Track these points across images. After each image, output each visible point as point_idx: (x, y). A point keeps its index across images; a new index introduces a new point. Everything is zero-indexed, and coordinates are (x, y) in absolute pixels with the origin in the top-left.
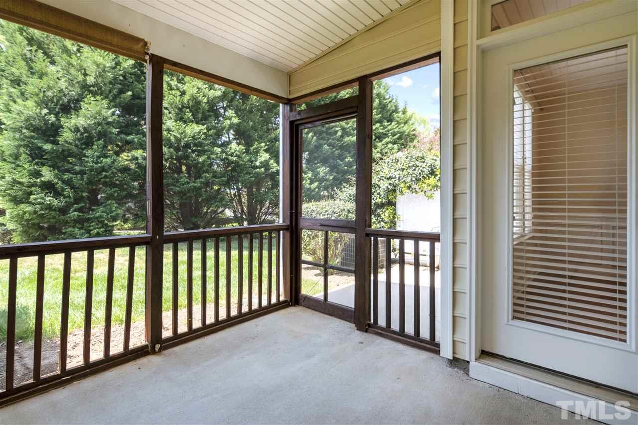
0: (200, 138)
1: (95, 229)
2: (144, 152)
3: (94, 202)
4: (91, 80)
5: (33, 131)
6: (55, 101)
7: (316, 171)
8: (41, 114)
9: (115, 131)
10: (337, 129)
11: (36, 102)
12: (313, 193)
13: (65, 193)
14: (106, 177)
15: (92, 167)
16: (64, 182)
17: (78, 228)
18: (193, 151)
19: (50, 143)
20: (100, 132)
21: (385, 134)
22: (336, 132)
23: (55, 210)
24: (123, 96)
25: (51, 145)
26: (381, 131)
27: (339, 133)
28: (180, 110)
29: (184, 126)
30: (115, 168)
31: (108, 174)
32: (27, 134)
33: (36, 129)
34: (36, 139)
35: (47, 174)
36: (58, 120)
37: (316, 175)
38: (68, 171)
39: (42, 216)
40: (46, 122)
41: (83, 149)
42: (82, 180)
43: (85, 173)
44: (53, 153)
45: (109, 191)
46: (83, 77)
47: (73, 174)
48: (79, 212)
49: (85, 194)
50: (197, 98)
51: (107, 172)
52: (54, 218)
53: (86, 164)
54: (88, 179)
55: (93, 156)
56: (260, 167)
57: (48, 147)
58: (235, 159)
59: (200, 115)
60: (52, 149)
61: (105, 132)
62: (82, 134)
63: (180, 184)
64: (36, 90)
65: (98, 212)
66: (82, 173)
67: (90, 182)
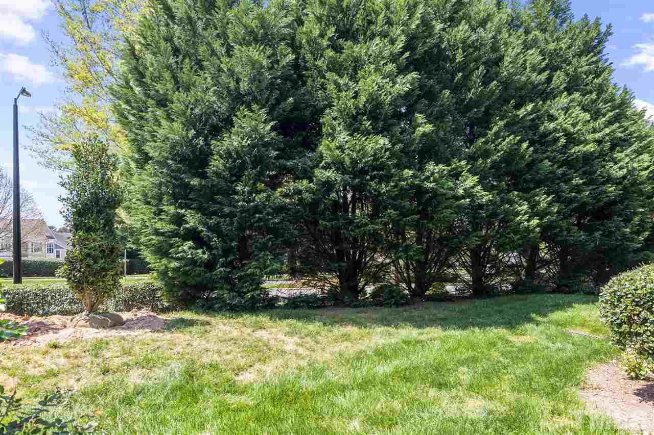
0: (382, 158)
1: (249, 291)
2: (310, 183)
3: (245, 254)
4: (244, 86)
5: (180, 162)
6: (204, 120)
7: (532, 200)
8: (188, 137)
9: (274, 153)
10: (557, 135)
11: (182, 123)
12: (532, 235)
13: (212, 243)
14: (260, 219)
15: (243, 206)
16: (210, 228)
17: (227, 290)
18: (372, 178)
19: (199, 177)
20: (255, 156)
21: (625, 140)
22: (556, 140)
23: (200, 266)
24: (282, 105)
25: (198, 179)
26: (620, 135)
27: (563, 141)
28: (354, 118)
29: (364, 139)
30: (270, 207)
31: (261, 215)
32: (173, 166)
33: (183, 159)
34: (184, 173)
35: (192, 220)
36: (208, 144)
37: (533, 205)
38: (215, 213)
39: (186, 273)
40: (193, 147)
41: (232, 182)
42: (232, 223)
43: (236, 216)
44: (201, 190)
45: (262, 239)
46: (235, 84)
47: (221, 217)
48: (226, 267)
49: (234, 244)
50: (377, 97)
51: (261, 213)
52: (199, 275)
53: (236, 204)
54: (239, 223)
55: (244, 192)
56: (463, 197)
57: (195, 182)
58: (431, 185)
59: (381, 124)
60: (200, 184)
61: (261, 157)
62: (234, 161)
63: (354, 227)
64: (183, 107)
65: (250, 268)
66: (231, 215)
67: (241, 228)
